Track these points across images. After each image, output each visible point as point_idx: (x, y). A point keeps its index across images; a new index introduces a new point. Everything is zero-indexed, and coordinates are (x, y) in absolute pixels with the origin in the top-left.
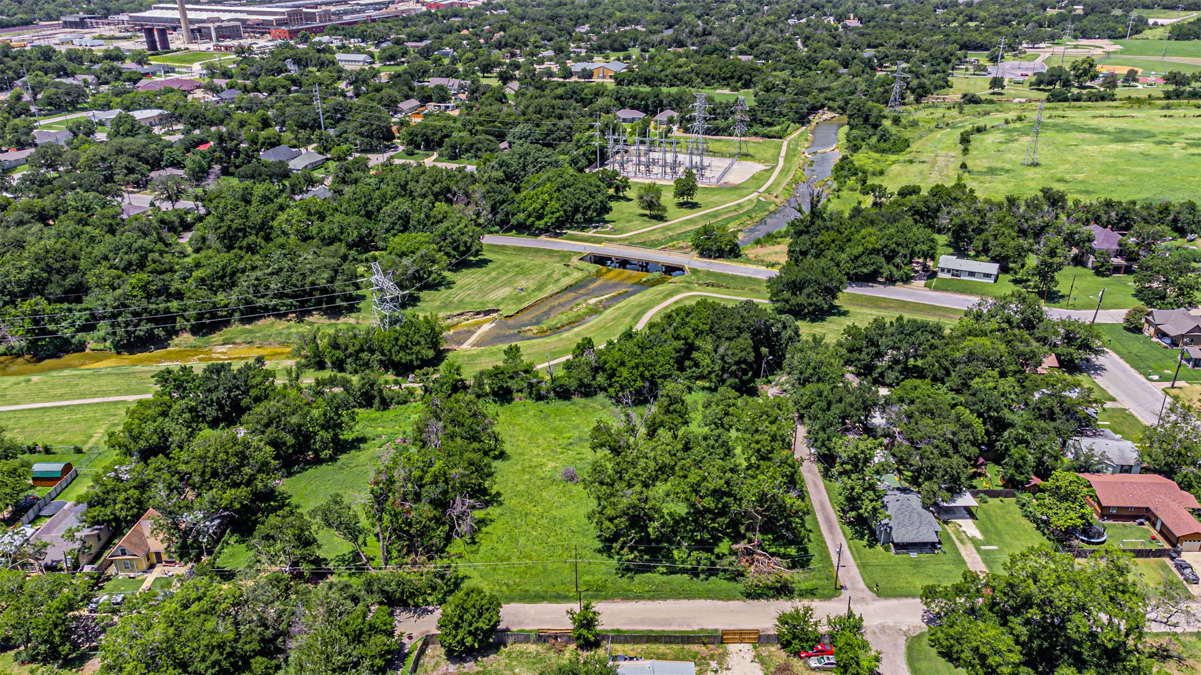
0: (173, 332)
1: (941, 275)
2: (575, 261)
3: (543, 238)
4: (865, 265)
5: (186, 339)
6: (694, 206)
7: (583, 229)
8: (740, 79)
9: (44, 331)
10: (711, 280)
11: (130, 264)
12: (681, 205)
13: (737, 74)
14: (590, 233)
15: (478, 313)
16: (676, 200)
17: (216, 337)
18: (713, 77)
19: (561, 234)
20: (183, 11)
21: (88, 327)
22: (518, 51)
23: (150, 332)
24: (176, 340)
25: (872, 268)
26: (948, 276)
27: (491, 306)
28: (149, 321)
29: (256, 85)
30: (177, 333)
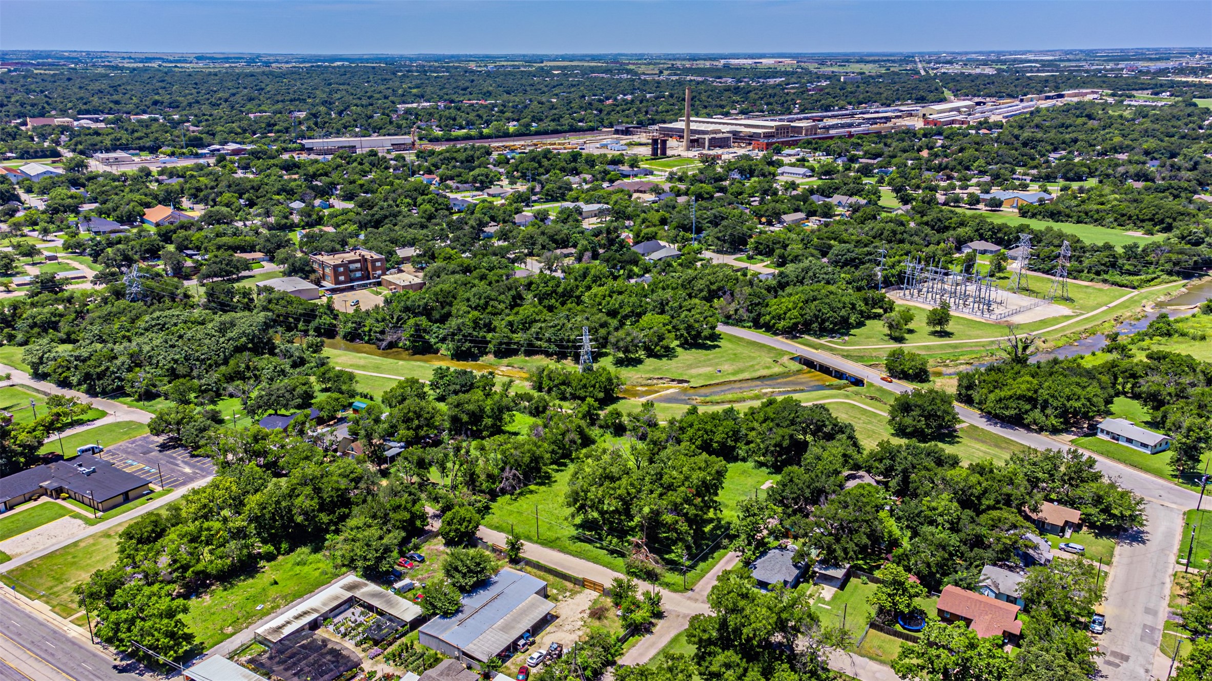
0: (484, 353)
1: (1100, 436)
2: (785, 359)
3: (779, 338)
4: (1007, 408)
5: (490, 358)
6: (947, 334)
7: (819, 336)
8: (1162, 222)
9: (421, 337)
10: (877, 395)
11: (478, 305)
12: (934, 333)
13: (1159, 217)
14: (823, 341)
15: (673, 380)
16: (932, 329)
17: (505, 361)
18: (1130, 218)
19: (797, 337)
20: (688, 122)
21: (443, 340)
22: (956, 175)
23: (469, 349)
24: (485, 358)
25: (1013, 412)
26: (1107, 438)
27: (685, 378)
28: (471, 341)
29: (688, 189)
30: (486, 354)
